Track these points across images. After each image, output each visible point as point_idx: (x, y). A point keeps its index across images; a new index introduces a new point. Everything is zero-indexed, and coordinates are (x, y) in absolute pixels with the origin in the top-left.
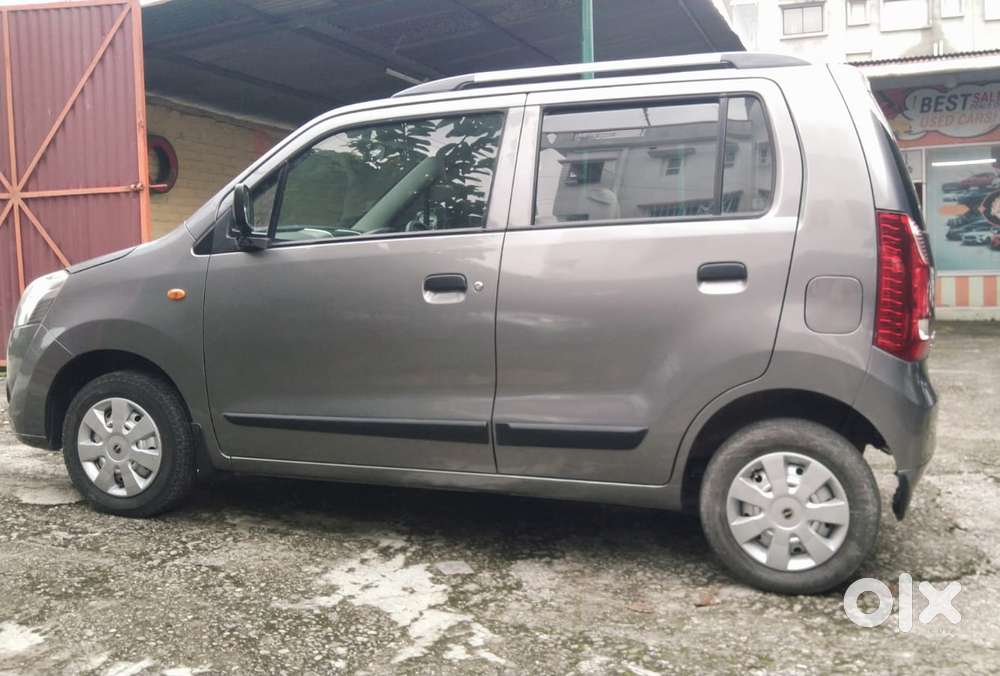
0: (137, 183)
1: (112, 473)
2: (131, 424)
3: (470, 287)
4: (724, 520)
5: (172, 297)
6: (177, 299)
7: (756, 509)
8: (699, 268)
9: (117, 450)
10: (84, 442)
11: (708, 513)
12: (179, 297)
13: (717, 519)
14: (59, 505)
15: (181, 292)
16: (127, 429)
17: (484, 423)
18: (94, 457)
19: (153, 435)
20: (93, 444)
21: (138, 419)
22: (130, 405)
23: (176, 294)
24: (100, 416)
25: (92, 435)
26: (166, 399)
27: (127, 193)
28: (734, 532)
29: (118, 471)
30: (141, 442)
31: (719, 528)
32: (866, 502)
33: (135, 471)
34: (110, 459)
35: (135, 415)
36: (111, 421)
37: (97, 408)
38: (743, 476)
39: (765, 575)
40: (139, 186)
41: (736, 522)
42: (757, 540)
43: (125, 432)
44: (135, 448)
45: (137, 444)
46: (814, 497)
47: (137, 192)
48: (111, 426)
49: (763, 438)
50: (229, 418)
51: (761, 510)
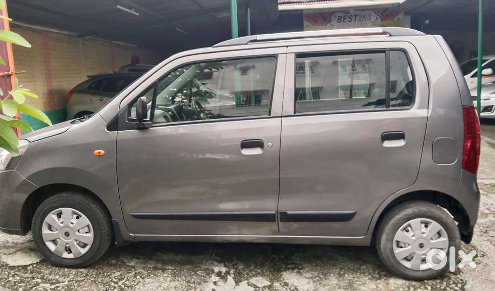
0: (9, 71)
1: (64, 247)
2: (75, 221)
3: (265, 146)
4: (392, 250)
5: (98, 154)
6: (99, 156)
7: (407, 245)
8: (382, 135)
9: (67, 234)
10: (45, 231)
11: (384, 248)
12: (101, 154)
13: (389, 250)
14: (32, 264)
15: (102, 152)
16: (72, 223)
17: (274, 212)
18: (53, 239)
19: (88, 226)
20: (51, 232)
21: (77, 218)
22: (73, 211)
23: (99, 153)
24: (55, 217)
25: (50, 227)
26: (94, 207)
27: (3, 76)
28: (396, 255)
29: (68, 245)
30: (81, 230)
31: (390, 254)
32: (456, 238)
33: (78, 245)
34: (63, 240)
35: (75, 216)
36: (62, 220)
37: (52, 214)
38: (401, 230)
39: (410, 273)
40: (10, 73)
41: (397, 251)
42: (406, 259)
43: (71, 225)
44: (77, 233)
45: (79, 231)
46: (433, 238)
47: (9, 76)
48: (62, 223)
49: (411, 213)
50: (133, 216)
51: (409, 245)
